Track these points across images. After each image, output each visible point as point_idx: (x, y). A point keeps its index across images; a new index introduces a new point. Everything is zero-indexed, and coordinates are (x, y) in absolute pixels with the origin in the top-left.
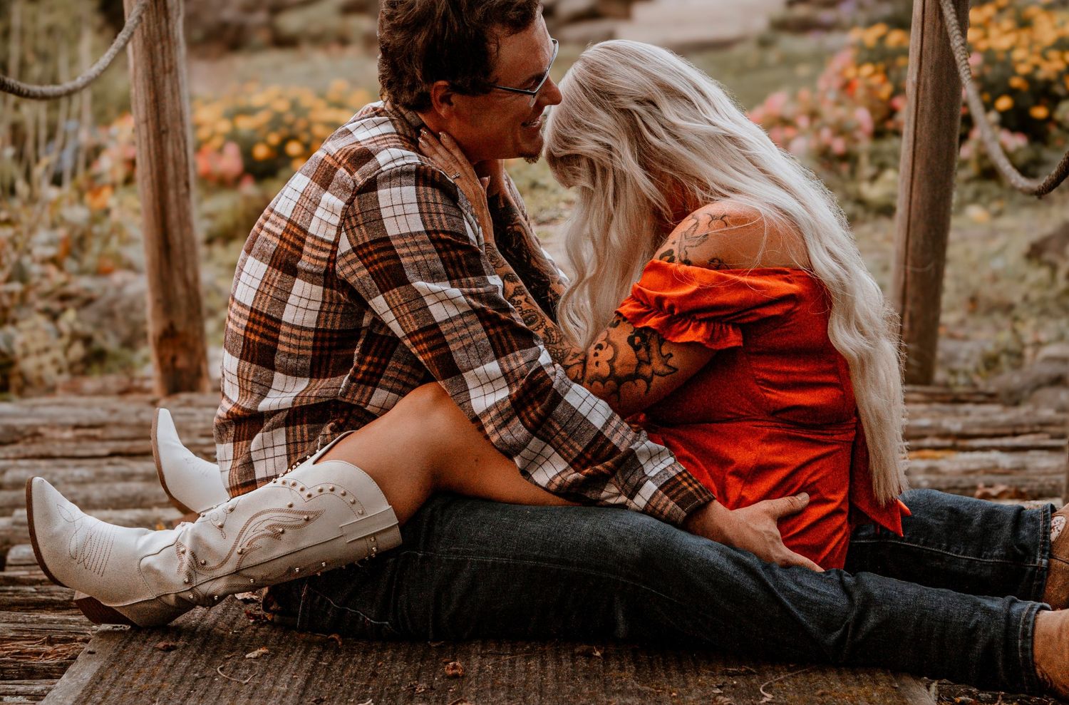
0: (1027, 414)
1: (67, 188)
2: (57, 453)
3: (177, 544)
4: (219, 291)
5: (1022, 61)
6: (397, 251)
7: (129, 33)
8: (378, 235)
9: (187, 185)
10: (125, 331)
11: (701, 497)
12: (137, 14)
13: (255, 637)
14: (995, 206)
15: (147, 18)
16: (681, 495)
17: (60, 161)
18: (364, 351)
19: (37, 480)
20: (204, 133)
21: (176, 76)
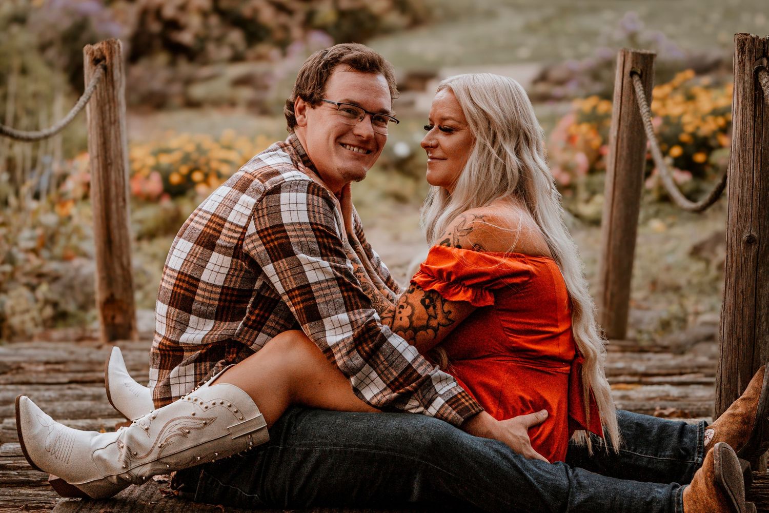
0: (690, 360)
1: (44, 201)
2: (33, 380)
3: (118, 441)
4: (144, 272)
5: (688, 123)
6: (288, 233)
7: (88, 97)
8: (276, 222)
9: (124, 200)
10: (81, 298)
11: (474, 409)
12: (93, 84)
13: (165, 506)
14: (670, 220)
15: (100, 87)
16: (461, 407)
17: (39, 183)
18: (254, 306)
19: (23, 398)
20: (137, 166)
21: (119, 127)
